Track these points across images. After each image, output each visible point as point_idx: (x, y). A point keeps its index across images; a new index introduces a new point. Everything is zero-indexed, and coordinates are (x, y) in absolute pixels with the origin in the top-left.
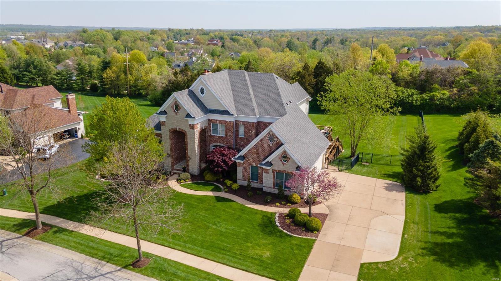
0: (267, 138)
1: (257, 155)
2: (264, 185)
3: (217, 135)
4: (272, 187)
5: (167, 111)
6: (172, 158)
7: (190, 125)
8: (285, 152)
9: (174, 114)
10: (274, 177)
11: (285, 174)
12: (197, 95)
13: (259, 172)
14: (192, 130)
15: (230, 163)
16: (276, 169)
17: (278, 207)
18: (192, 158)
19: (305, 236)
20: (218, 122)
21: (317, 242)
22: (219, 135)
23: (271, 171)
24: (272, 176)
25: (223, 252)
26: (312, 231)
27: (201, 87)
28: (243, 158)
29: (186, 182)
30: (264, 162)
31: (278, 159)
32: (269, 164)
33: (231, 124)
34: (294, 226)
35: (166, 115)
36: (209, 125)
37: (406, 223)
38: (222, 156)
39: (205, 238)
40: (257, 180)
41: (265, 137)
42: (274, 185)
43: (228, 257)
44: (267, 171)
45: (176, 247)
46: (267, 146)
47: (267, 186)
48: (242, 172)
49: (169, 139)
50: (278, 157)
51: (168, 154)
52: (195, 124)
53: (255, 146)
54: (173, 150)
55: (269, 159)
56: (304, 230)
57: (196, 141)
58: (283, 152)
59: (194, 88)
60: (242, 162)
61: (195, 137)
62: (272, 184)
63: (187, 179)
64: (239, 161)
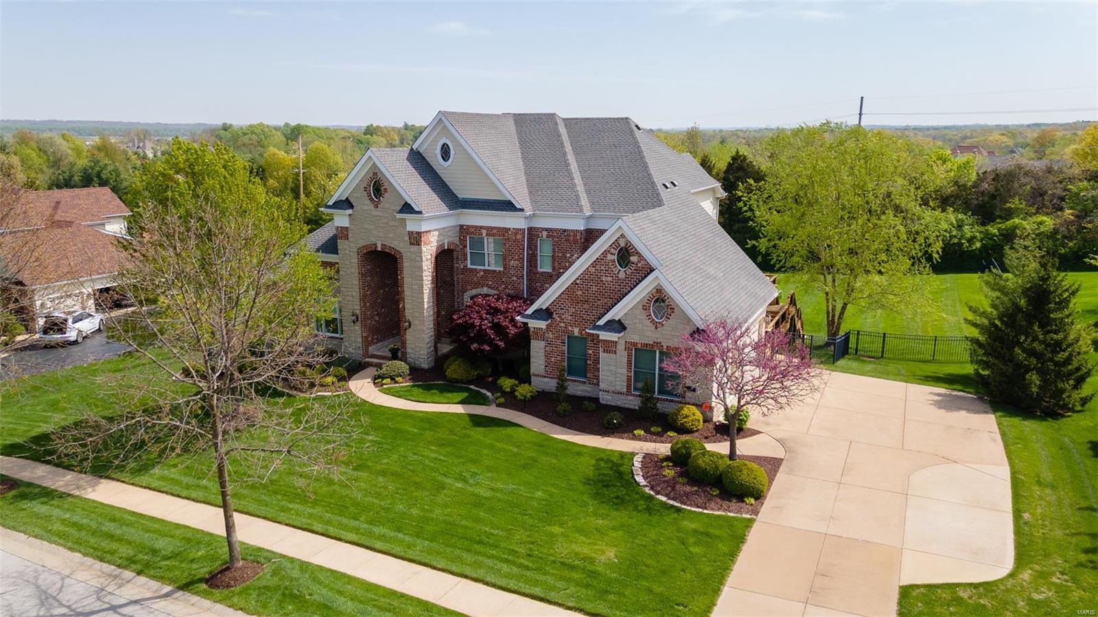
0: (610, 257)
1: (585, 306)
2: (602, 386)
3: (483, 268)
4: (625, 390)
5: (352, 200)
6: (364, 325)
7: (410, 233)
8: (659, 290)
9: (371, 207)
10: (629, 363)
11: (660, 352)
12: (431, 164)
13: (590, 352)
14: (414, 248)
15: (513, 331)
16: (636, 338)
17: (640, 440)
18: (415, 322)
19: (719, 510)
20: (484, 232)
21: (755, 526)
22: (487, 267)
23: (621, 347)
24: (625, 360)
25: (478, 547)
26: (741, 498)
27: (443, 141)
28: (546, 314)
29: (396, 382)
30: (601, 322)
31: (639, 311)
32: (616, 325)
33: (519, 237)
34: (688, 483)
35: (349, 211)
36: (462, 241)
37: (1016, 484)
38: (493, 314)
39: (431, 511)
40: (585, 377)
41: (605, 253)
42: (629, 387)
43: (490, 562)
44: (610, 347)
45: (343, 534)
46: (609, 279)
47: (611, 389)
48: (543, 354)
49: (357, 275)
50: (641, 307)
51: (353, 315)
52: (423, 230)
53: (578, 282)
54: (368, 304)
55: (616, 313)
56: (716, 496)
57: (424, 278)
58: (655, 290)
59: (425, 147)
60: (544, 327)
61: (422, 267)
62: (625, 384)
63: (401, 376)
64: (537, 325)
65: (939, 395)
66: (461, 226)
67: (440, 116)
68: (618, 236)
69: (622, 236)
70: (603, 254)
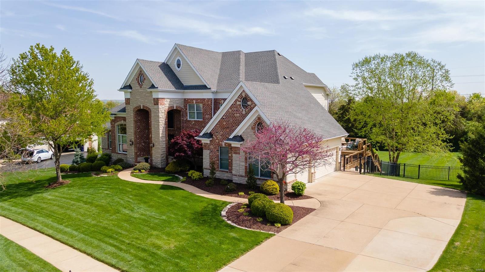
0: (238, 103)
2: (234, 172)
3: (194, 120)
4: (244, 174)
5: (132, 85)
6: (136, 147)
7: (154, 99)
8: (259, 118)
9: (139, 88)
10: (246, 159)
12: (173, 70)
14: (156, 107)
15: (196, 146)
17: (241, 197)
18: (156, 144)
19: (257, 229)
20: (194, 101)
21: (272, 238)
22: (196, 119)
23: (242, 150)
24: (244, 158)
26: (273, 223)
27: (178, 58)
28: (209, 135)
29: (141, 172)
30: (231, 137)
31: (249, 130)
32: (238, 138)
33: (210, 103)
34: (248, 216)
35: (130, 90)
36: (185, 106)
37: (461, 227)
38: (189, 138)
39: (101, 222)
40: (228, 169)
42: (246, 172)
44: (236, 150)
46: (238, 115)
47: (238, 174)
48: (208, 157)
49: (133, 122)
50: (251, 128)
51: (131, 141)
52: (159, 97)
53: (224, 117)
54: (138, 136)
55: (239, 131)
56: (260, 222)
57: (160, 121)
58: (257, 118)
59: (170, 62)
60: (209, 142)
61: (159, 116)
62: (244, 171)
63: (144, 169)
64: (205, 141)
65: (436, 189)
66: (185, 99)
67: (176, 46)
68: (242, 91)
69: (244, 91)
70: (235, 102)
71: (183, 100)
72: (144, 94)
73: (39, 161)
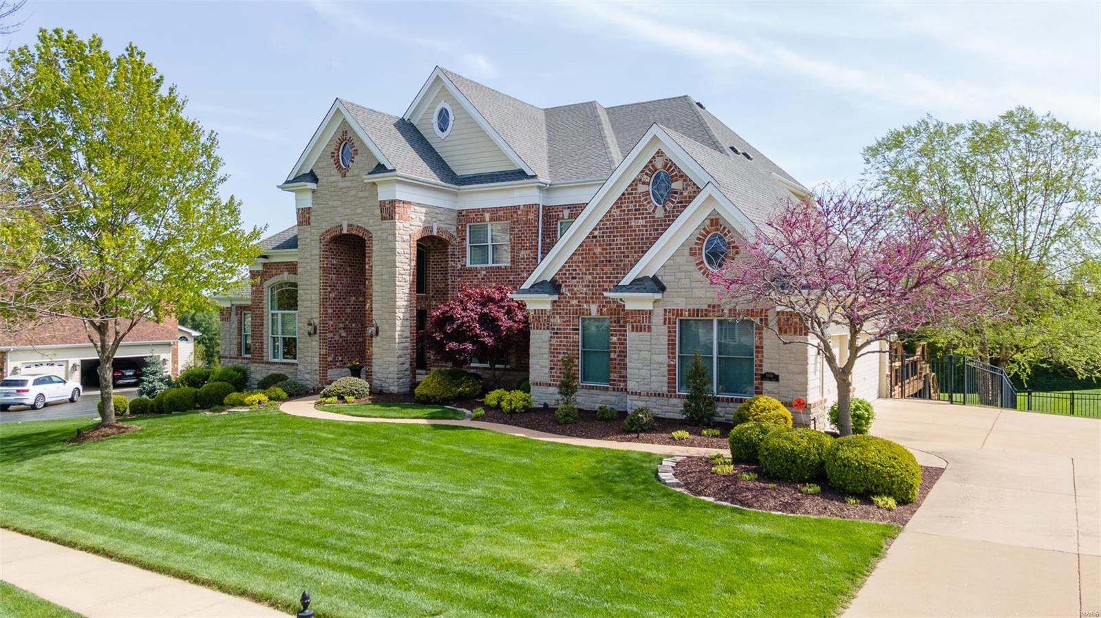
0: (642, 188)
1: (606, 269)
2: (631, 385)
3: (486, 265)
4: (665, 389)
5: (317, 172)
6: (323, 340)
7: (383, 203)
8: (715, 222)
9: (338, 177)
10: (671, 344)
11: (720, 322)
13: (614, 339)
14: (387, 224)
15: (505, 323)
16: (679, 303)
18: (384, 327)
19: (822, 513)
20: (487, 216)
22: (490, 264)
23: (657, 320)
24: (665, 340)
27: (442, 106)
28: (553, 286)
29: (346, 401)
30: (626, 281)
31: (685, 258)
32: (649, 284)
33: (531, 216)
34: (758, 480)
35: (312, 186)
36: (460, 231)
38: (483, 305)
39: (270, 510)
40: (609, 381)
41: (634, 185)
42: (671, 383)
44: (641, 321)
46: (641, 222)
47: (644, 389)
48: (547, 351)
49: (318, 271)
50: (687, 252)
51: (310, 324)
52: (398, 198)
53: (596, 233)
54: (330, 311)
55: (648, 264)
56: (814, 494)
57: (398, 264)
58: (708, 222)
59: (420, 117)
60: (548, 307)
61: (395, 249)
62: (666, 379)
63: (353, 394)
64: (539, 303)
66: (460, 212)
67: (438, 72)
68: (653, 153)
69: (660, 153)
70: (631, 185)
71: (455, 214)
72: (353, 193)
73: (40, 405)
